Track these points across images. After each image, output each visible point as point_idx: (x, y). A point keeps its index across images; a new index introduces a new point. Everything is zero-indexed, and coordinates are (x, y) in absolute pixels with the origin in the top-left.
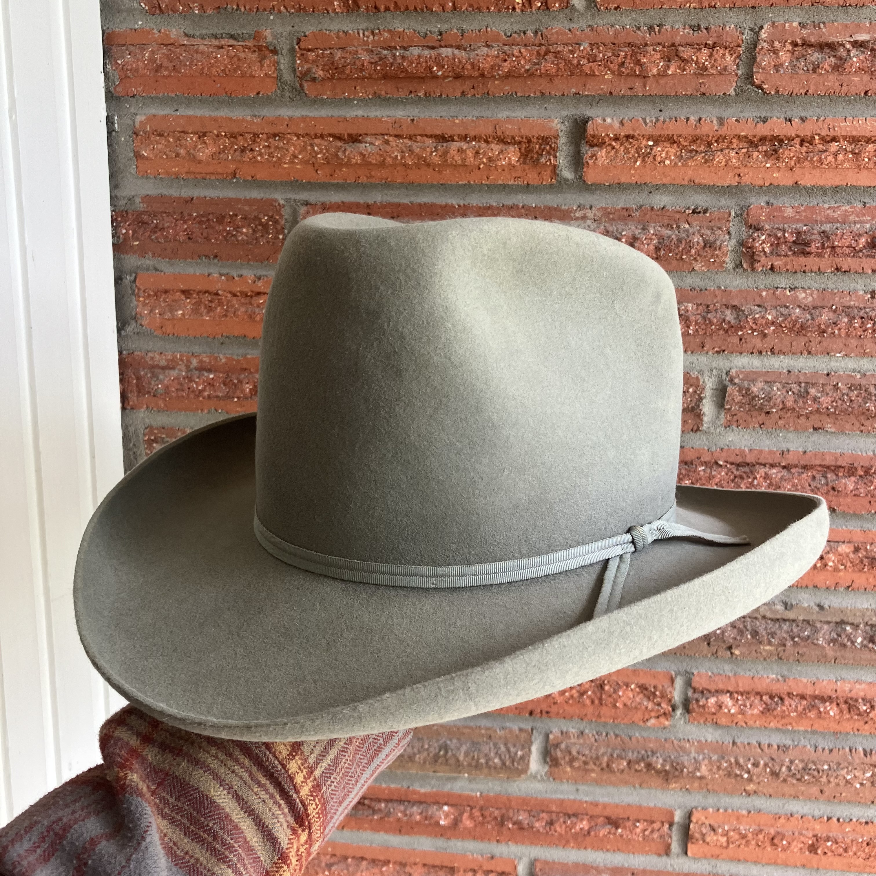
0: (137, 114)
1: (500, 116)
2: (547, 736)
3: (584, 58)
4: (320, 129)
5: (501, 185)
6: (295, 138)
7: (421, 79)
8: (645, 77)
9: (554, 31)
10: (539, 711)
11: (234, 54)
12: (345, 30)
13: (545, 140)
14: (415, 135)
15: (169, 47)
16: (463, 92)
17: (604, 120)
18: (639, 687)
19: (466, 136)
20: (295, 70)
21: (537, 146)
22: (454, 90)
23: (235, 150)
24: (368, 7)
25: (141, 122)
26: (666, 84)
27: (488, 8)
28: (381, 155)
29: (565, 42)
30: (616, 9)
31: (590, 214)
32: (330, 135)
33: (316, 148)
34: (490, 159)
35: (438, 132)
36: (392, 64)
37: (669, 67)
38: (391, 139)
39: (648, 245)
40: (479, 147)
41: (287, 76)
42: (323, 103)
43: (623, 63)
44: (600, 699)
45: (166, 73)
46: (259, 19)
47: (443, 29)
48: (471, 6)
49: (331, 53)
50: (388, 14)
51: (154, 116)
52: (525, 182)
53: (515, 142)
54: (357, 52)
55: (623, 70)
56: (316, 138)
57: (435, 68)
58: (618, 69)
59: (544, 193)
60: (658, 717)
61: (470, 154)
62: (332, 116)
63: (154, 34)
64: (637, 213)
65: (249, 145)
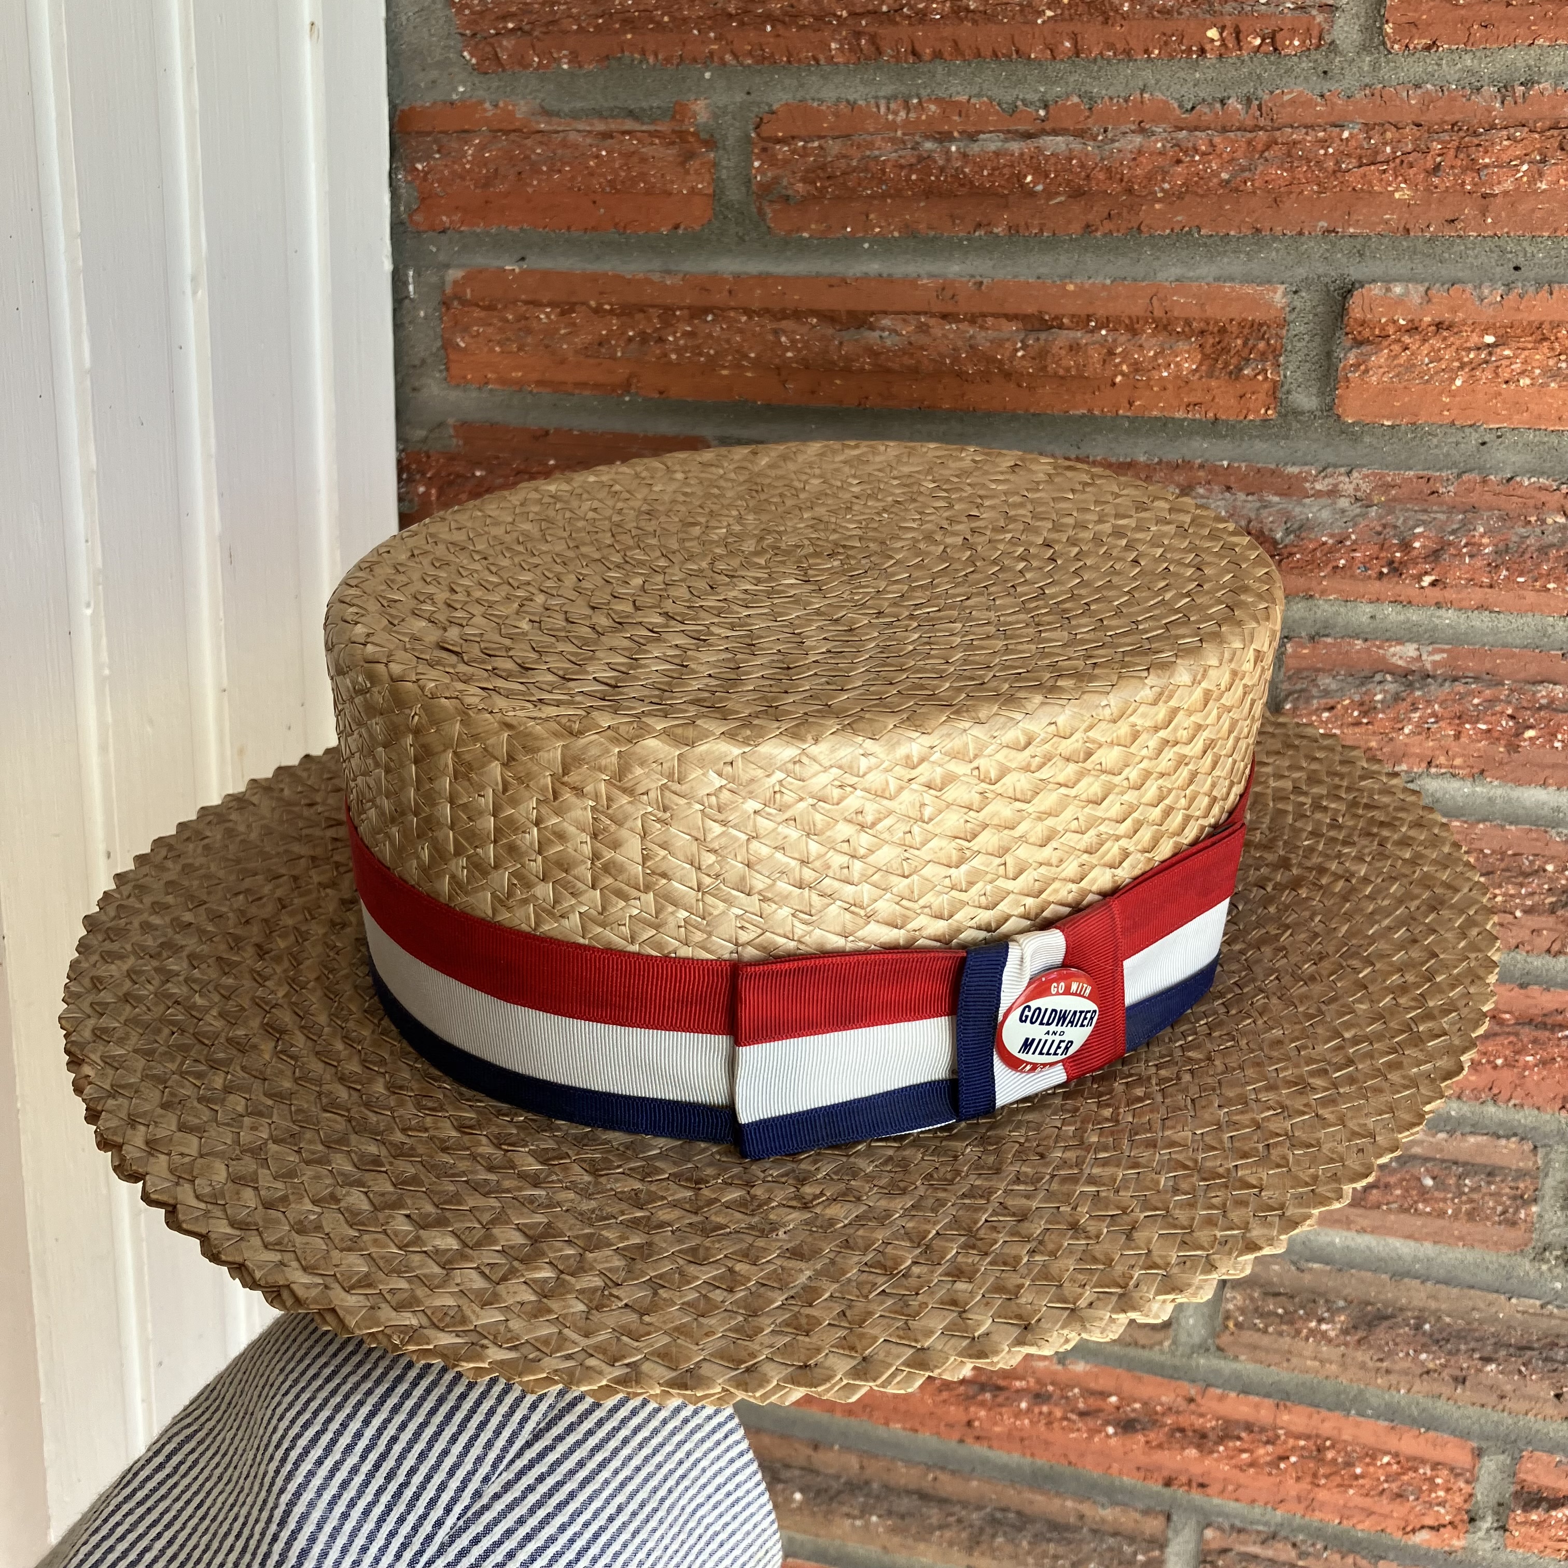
0: (447, 266)
1: (1161, 276)
2: (1202, 1534)
3: (1349, 155)
4: (795, 298)
5: (1156, 418)
6: (744, 319)
7: (1003, 202)
8: (1484, 196)
9: (1286, 98)
10: (1184, 1479)
11: (632, 149)
12: (851, 98)
13: (1257, 329)
14: (984, 315)
15: (513, 136)
16: (1088, 226)
17: (1388, 290)
18: (1398, 1463)
19: (1089, 318)
20: (749, 181)
21: (1239, 342)
22: (1069, 222)
23: (630, 339)
24: (898, 52)
25: (455, 283)
26: (1533, 211)
27: (1146, 51)
28: (912, 355)
29: (1309, 120)
30: (1428, 48)
31: (1347, 487)
32: (813, 313)
33: (783, 339)
34: (1137, 367)
35: (1030, 311)
36: (942, 170)
37: (1541, 174)
38: (932, 322)
39: (1471, 556)
40: (1115, 341)
41: (734, 194)
42: (803, 248)
43: (1437, 168)
44: (1315, 1475)
45: (502, 188)
46: (684, 79)
47: (1049, 97)
48: (1111, 46)
49: (821, 147)
50: (940, 69)
51: (480, 272)
52: (1211, 415)
53: (1192, 330)
54: (872, 143)
55: (1436, 180)
56: (784, 318)
57: (1029, 178)
58: (1425, 180)
59: (1251, 437)
60: (1435, 1528)
61: (1096, 356)
62: (818, 275)
63: (485, 110)
64: (1451, 488)
65: (656, 330)
